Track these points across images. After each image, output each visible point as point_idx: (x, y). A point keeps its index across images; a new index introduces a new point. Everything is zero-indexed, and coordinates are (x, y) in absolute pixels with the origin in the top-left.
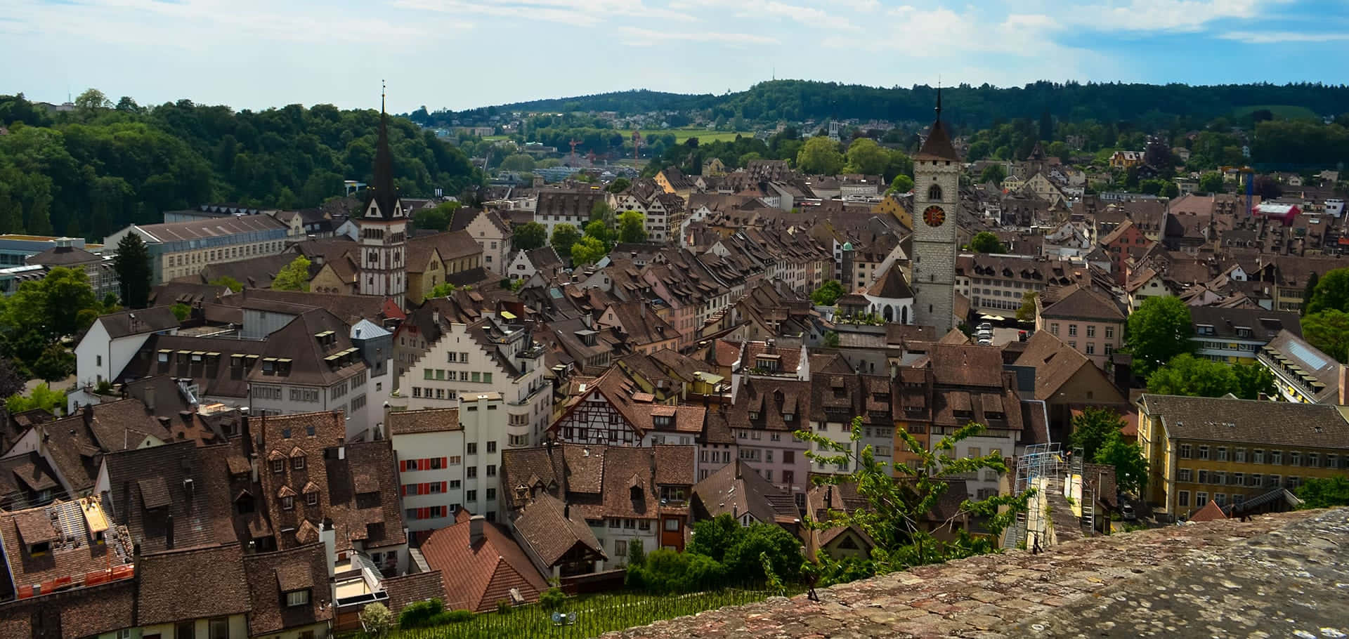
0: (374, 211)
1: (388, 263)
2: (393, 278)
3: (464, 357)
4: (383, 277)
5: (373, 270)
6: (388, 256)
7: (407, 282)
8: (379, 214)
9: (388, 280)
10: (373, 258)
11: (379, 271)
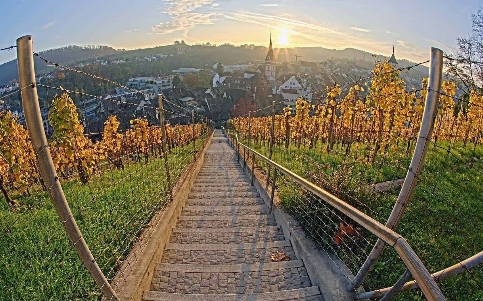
0: (269, 58)
1: (272, 69)
2: (273, 73)
3: (294, 84)
4: (270, 72)
5: (268, 71)
6: (272, 68)
7: (275, 74)
8: (270, 59)
9: (271, 73)
10: (269, 68)
11: (270, 71)
